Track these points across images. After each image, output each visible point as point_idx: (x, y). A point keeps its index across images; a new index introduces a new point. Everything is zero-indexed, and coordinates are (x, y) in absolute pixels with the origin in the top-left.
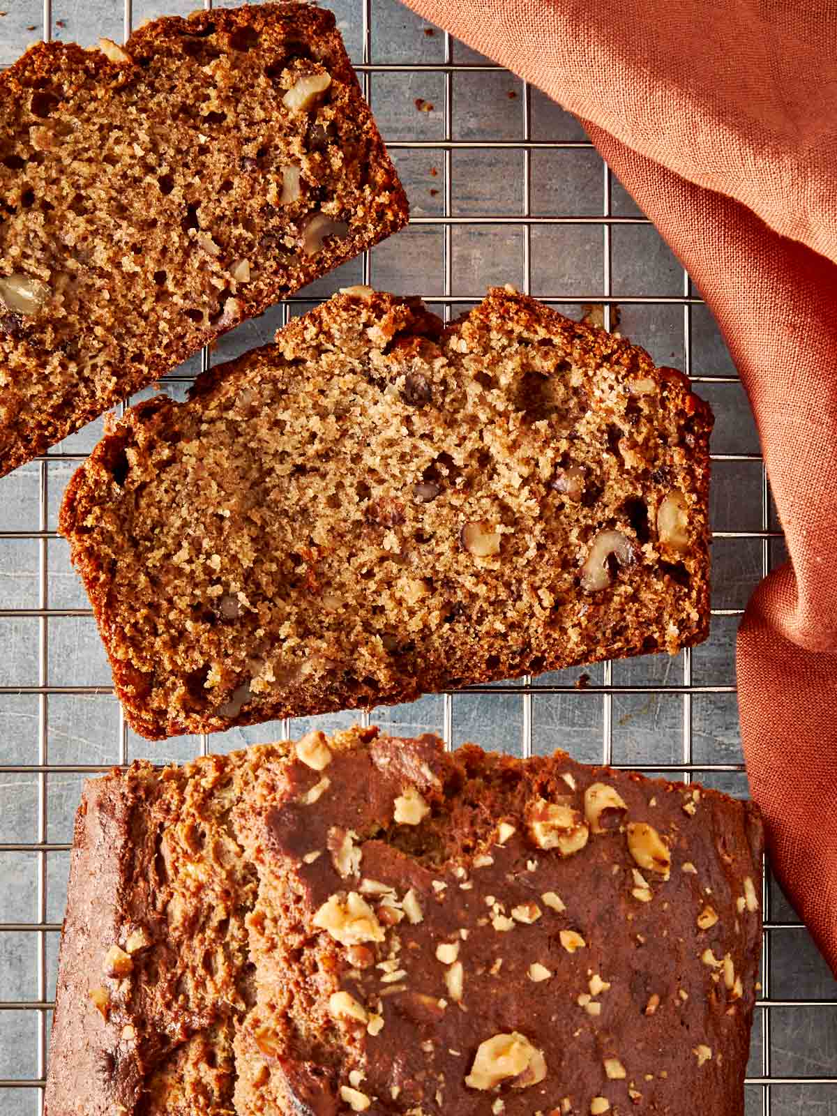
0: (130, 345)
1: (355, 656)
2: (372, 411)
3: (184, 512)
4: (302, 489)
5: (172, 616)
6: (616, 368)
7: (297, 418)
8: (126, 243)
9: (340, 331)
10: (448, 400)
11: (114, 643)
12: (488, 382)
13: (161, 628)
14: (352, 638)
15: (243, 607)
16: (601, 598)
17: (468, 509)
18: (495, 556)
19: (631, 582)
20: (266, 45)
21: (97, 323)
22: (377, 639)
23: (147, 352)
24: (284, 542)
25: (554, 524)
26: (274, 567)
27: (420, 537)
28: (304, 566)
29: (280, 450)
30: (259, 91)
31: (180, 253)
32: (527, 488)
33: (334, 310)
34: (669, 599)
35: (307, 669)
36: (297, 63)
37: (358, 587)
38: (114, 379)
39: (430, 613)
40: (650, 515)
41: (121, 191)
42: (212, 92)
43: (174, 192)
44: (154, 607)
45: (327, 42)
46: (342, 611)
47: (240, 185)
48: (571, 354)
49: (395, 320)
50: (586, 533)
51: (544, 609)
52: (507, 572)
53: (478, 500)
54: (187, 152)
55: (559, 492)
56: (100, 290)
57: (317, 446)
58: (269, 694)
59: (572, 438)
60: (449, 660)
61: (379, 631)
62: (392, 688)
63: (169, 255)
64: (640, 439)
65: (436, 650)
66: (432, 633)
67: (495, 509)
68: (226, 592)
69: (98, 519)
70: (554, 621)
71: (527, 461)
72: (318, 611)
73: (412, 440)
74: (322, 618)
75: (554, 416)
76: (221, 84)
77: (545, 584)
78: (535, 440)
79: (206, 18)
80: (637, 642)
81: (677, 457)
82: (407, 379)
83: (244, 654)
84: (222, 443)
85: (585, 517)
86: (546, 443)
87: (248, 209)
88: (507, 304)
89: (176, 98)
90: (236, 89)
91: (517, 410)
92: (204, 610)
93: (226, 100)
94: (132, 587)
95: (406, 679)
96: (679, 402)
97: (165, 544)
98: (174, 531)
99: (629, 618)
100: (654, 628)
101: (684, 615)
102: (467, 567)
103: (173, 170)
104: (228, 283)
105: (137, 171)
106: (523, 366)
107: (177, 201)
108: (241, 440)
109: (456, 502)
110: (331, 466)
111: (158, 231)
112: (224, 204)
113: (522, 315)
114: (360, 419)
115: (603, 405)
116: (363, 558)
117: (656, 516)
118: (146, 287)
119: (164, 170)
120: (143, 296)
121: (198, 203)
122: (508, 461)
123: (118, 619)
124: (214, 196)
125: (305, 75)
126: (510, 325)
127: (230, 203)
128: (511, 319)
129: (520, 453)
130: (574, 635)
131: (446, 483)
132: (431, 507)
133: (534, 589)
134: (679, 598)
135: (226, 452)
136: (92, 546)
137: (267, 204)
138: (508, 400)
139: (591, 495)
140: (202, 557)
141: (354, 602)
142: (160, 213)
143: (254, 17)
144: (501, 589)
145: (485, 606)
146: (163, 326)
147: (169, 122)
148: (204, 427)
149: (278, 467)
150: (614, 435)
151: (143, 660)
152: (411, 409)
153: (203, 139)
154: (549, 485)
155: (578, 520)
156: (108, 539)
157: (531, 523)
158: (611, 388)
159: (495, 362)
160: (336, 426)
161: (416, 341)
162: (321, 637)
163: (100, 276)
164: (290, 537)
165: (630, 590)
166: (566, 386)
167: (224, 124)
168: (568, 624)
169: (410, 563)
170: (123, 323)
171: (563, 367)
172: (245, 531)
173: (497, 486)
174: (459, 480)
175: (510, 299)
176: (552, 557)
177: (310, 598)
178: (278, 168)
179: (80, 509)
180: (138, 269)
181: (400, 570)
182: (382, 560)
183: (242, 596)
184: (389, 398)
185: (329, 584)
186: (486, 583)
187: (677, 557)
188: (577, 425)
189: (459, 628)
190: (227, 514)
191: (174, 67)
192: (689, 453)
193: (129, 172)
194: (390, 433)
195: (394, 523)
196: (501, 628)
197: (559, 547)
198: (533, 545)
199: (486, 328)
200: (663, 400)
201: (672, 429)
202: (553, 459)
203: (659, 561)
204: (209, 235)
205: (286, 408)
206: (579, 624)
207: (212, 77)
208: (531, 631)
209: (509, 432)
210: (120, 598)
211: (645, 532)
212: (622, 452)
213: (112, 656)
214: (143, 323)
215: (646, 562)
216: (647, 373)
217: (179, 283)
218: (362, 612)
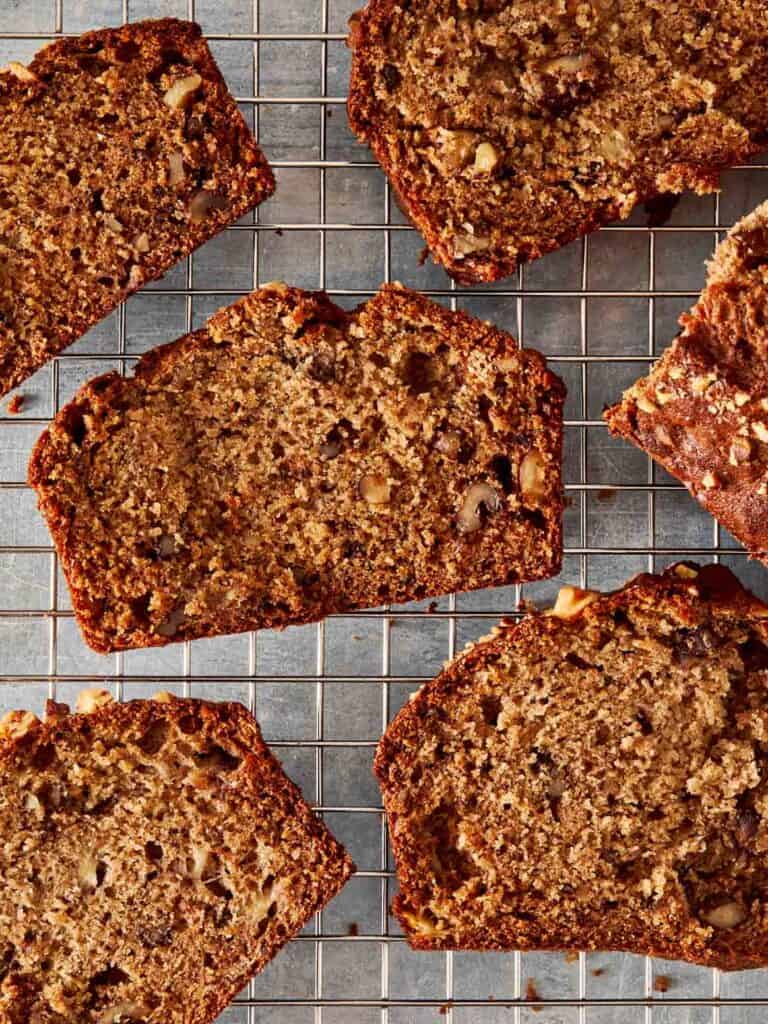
0: (56, 311)
1: (271, 585)
2: (285, 384)
3: (131, 467)
4: (227, 449)
5: (121, 552)
6: (487, 350)
7: (224, 390)
8: (46, 228)
9: (259, 319)
10: (348, 376)
11: (72, 576)
12: (380, 361)
13: (112, 563)
14: (268, 570)
15: (179, 545)
16: (473, 539)
17: (364, 466)
18: (386, 504)
19: (498, 525)
20: (146, 56)
21: (27, 296)
22: (288, 571)
23: (70, 315)
24: (212, 491)
25: (435, 477)
26: (204, 512)
27: (324, 488)
28: (229, 512)
29: (210, 416)
30: (143, 94)
31: (91, 232)
32: (413, 448)
33: (255, 303)
34: (529, 540)
35: (231, 596)
36: (173, 69)
37: (273, 529)
38: (45, 340)
39: (332, 550)
40: (514, 470)
41: (37, 186)
42: (105, 98)
43: (81, 182)
44: (106, 546)
45: (196, 49)
46: (260, 548)
47: (134, 172)
48: (449, 339)
49: (304, 311)
50: (461, 485)
51: (426, 546)
52: (396, 516)
53: (373, 458)
54: (89, 149)
55: (439, 452)
56: (27, 269)
57: (240, 413)
58: (200, 617)
59: (450, 407)
60: (347, 588)
61: (290, 565)
62: (301, 611)
63: (82, 235)
64: (506, 408)
65: (337, 580)
66: (334, 567)
67: (386, 465)
68: (165, 533)
69: (61, 473)
70: (434, 557)
71: (413, 426)
72: (241, 548)
73: (318, 409)
74: (243, 554)
75: (436, 389)
76: (112, 91)
77: (427, 527)
78: (419, 409)
79: (95, 37)
80: (502, 575)
81: (536, 423)
82: (315, 359)
83: (179, 584)
84: (162, 411)
85: (460, 472)
86: (429, 411)
87: (143, 192)
88: (397, 297)
89: (75, 106)
90: (124, 94)
91: (404, 384)
92: (147, 547)
93: (117, 104)
94: (88, 529)
95: (312, 604)
96: (537, 377)
97: (115, 494)
98: (122, 483)
99: (496, 555)
100: (516, 563)
101: (541, 553)
102: (363, 512)
103: (78, 165)
104: (131, 254)
105: (49, 168)
106: (409, 348)
107: (84, 189)
108: (177, 408)
109: (354, 459)
110: (251, 430)
111: (71, 215)
112: (123, 189)
113: (409, 306)
114: (275, 392)
115: (476, 381)
116: (277, 505)
117: (518, 472)
118: (64, 262)
119: (71, 166)
120: (63, 269)
121: (101, 190)
122: (398, 425)
123: (77, 556)
124: (114, 183)
125: (180, 78)
126: (399, 315)
127: (127, 188)
128: (400, 310)
129: (407, 419)
130: (451, 568)
131: (346, 444)
132: (334, 463)
133: (418, 530)
134: (537, 539)
135: (165, 419)
136: (55, 496)
137: (158, 186)
138: (397, 376)
139: (465, 454)
140: (145, 504)
141: (270, 541)
142: (71, 201)
143: (134, 34)
144: (391, 530)
145: (377, 544)
146: (82, 292)
147: (72, 126)
148: (148, 398)
149: (208, 431)
150: (483, 405)
151: (97, 589)
152: (317, 384)
153: (100, 137)
154: (431, 446)
155: (454, 474)
156: (68, 489)
157: (415, 476)
158: (482, 366)
159: (387, 346)
160: (256, 397)
161: (322, 327)
162: (243, 570)
163: (27, 257)
164: (217, 488)
165: (496, 532)
166: (445, 364)
167: (117, 123)
168: (446, 559)
169: (316, 510)
170: (49, 294)
171: (443, 349)
172: (181, 483)
173: (388, 446)
174: (356, 441)
175: (399, 293)
176: (433, 504)
177: (234, 537)
178: (164, 156)
179: (45, 465)
180: (57, 248)
181: (308, 515)
182: (293, 506)
183: (177, 536)
184: (299, 374)
185: (249, 526)
186: (378, 526)
187: (536, 505)
188: (454, 397)
189: (356, 562)
190: (166, 469)
191: (72, 81)
192: (546, 420)
193: (43, 170)
194: (300, 403)
195: (303, 476)
196: (390, 561)
197: (438, 496)
198: (417, 494)
199: (379, 317)
200: (525, 377)
201: (532, 400)
202: (434, 425)
203: (522, 509)
204: (112, 216)
205: (215, 383)
206: (455, 560)
207: (104, 86)
208: (416, 565)
209: (398, 403)
210: (78, 538)
211: (510, 485)
212: (491, 419)
213: (71, 586)
214: (64, 292)
215: (510, 510)
216: (512, 354)
217: (92, 257)
218: (276, 550)
